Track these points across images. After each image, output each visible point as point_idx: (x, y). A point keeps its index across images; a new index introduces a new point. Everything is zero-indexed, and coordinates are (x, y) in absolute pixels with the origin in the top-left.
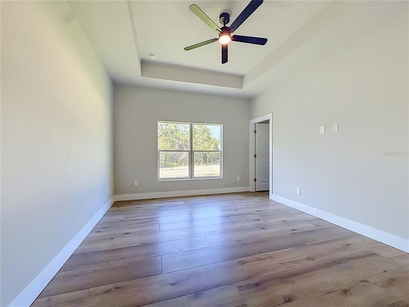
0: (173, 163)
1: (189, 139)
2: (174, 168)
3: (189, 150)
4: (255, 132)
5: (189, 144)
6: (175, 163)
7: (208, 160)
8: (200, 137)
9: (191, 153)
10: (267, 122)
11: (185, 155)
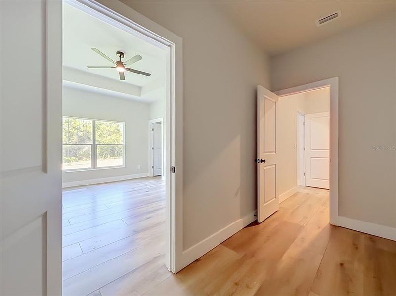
0: (71, 157)
1: (91, 130)
2: (72, 163)
3: (92, 143)
4: (153, 130)
5: (91, 136)
6: (73, 158)
7: (116, 153)
8: (107, 128)
9: (94, 146)
10: (160, 123)
11: (88, 148)
